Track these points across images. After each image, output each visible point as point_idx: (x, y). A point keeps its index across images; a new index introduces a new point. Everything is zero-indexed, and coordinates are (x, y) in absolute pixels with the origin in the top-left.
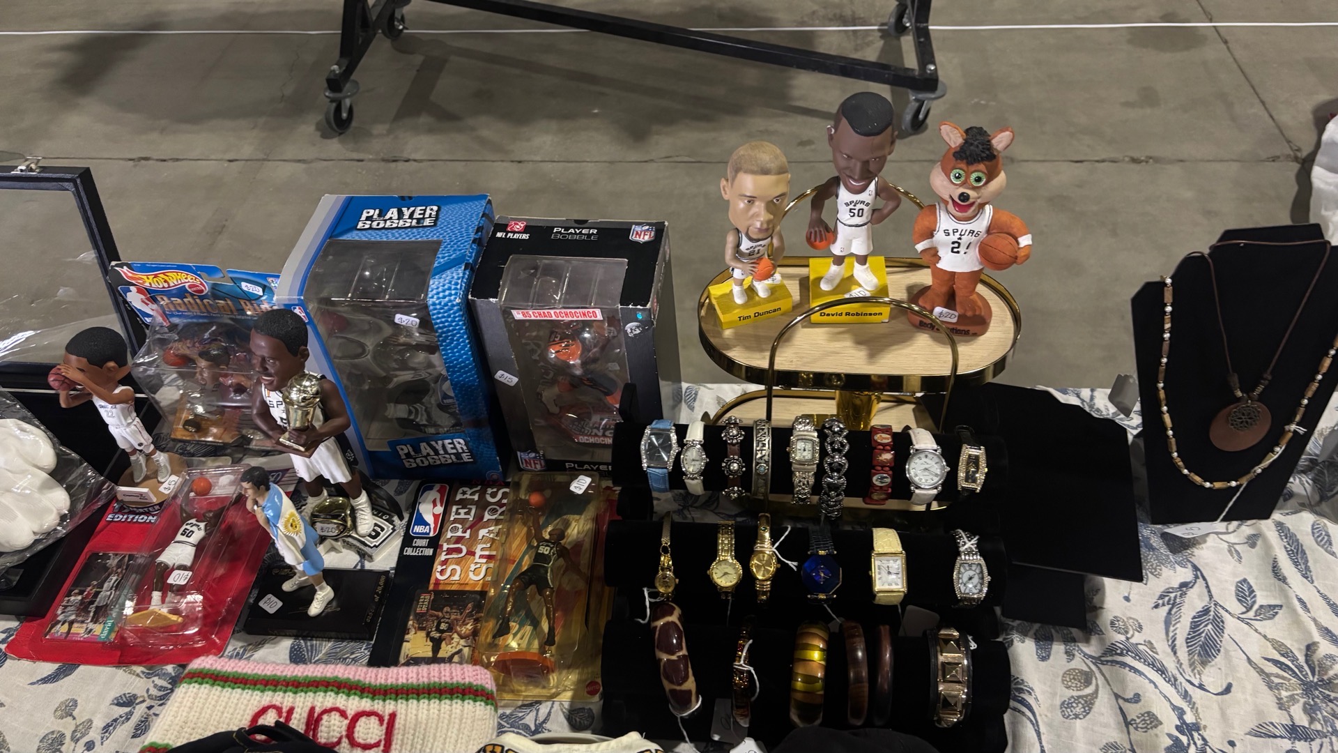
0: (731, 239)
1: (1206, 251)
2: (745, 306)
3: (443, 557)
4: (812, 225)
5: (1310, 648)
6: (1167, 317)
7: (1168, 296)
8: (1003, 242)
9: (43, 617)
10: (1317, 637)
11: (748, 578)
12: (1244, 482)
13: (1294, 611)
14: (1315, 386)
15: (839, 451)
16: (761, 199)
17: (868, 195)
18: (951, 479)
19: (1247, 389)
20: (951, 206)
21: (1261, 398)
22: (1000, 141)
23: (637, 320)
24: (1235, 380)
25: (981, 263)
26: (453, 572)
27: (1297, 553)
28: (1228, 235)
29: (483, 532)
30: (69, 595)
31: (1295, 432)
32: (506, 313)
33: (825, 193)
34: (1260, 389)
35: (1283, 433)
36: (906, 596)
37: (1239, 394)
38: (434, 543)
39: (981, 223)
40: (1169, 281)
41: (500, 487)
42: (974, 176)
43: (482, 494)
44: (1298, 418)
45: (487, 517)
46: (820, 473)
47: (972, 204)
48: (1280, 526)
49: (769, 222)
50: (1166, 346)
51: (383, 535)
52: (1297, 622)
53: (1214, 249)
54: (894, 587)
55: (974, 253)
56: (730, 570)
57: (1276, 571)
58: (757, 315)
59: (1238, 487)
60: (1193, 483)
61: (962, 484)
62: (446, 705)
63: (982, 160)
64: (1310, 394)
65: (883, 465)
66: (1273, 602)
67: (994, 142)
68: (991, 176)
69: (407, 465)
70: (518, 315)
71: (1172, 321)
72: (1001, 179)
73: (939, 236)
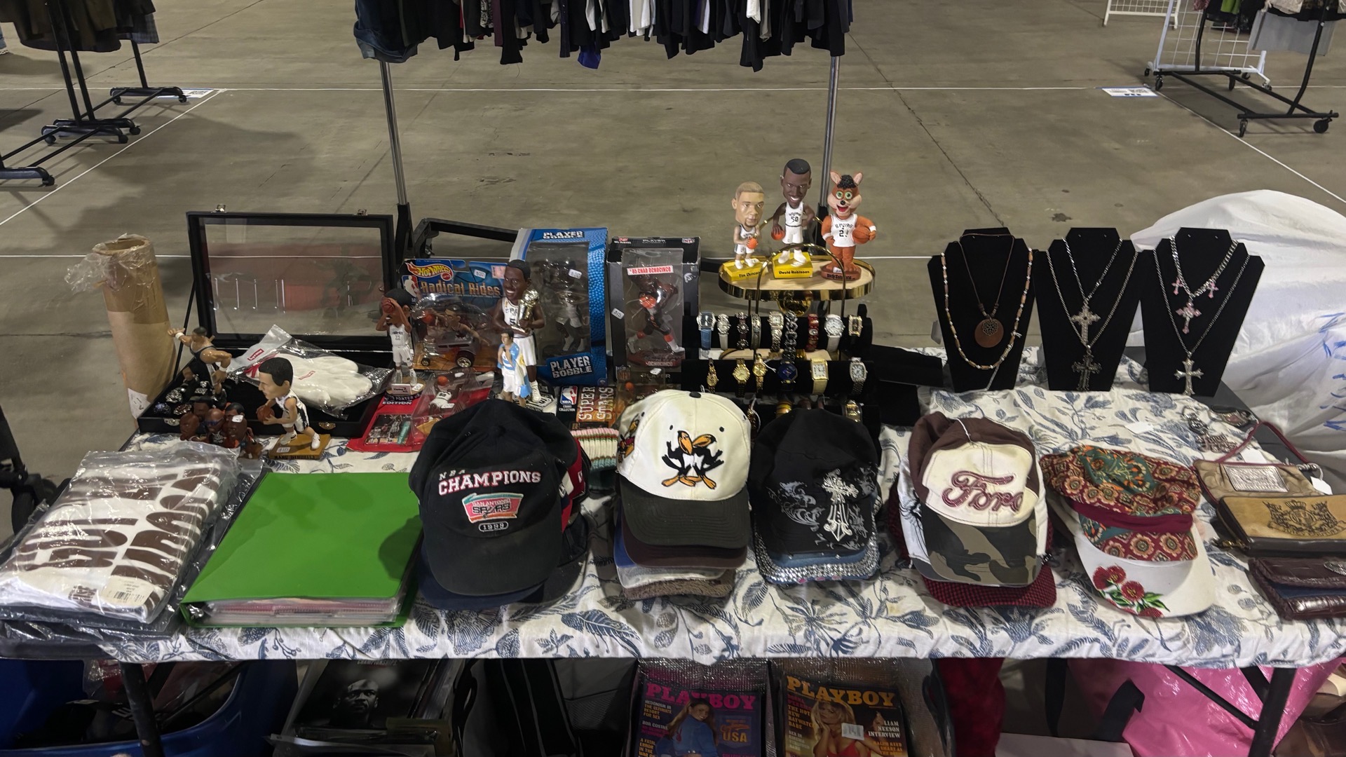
0: (736, 231)
1: (958, 240)
2: (742, 269)
3: (581, 411)
4: (774, 226)
5: (1030, 429)
6: (945, 272)
7: (943, 262)
8: (863, 230)
9: (361, 437)
10: (1034, 423)
11: (752, 377)
12: (997, 365)
13: (1023, 416)
14: (1020, 311)
15: (793, 320)
16: (752, 203)
17: (800, 210)
18: (845, 332)
19: (989, 312)
20: (838, 212)
21: (996, 317)
22: (857, 179)
23: (690, 272)
24: (982, 306)
25: (854, 242)
26: (588, 417)
27: (1027, 400)
28: (967, 231)
29: (600, 403)
30: (373, 428)
31: (1016, 336)
32: (625, 271)
33: (781, 211)
34: (995, 311)
35: (1011, 337)
36: (828, 381)
37: (985, 314)
38: (575, 406)
39: (853, 220)
40: (943, 254)
41: (605, 387)
42: (846, 194)
43: (597, 390)
44: (1016, 328)
45: (601, 397)
46: (784, 330)
47: (847, 207)
48: (1019, 392)
49: (756, 215)
50: (946, 287)
51: (547, 403)
52: (1025, 420)
53: (962, 239)
54: (822, 377)
55: (850, 236)
56: (743, 372)
57: (1016, 404)
58: (748, 274)
59: (995, 368)
60: (971, 367)
61: (851, 332)
62: (603, 442)
63: (850, 187)
64: (1019, 315)
65: (814, 325)
66: (1014, 415)
67: (855, 179)
68: (854, 195)
69: (554, 375)
70: (630, 272)
71: (947, 274)
72: (858, 198)
73: (834, 229)
